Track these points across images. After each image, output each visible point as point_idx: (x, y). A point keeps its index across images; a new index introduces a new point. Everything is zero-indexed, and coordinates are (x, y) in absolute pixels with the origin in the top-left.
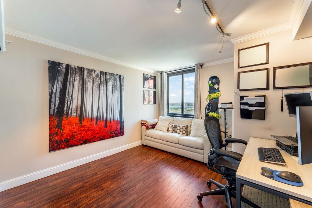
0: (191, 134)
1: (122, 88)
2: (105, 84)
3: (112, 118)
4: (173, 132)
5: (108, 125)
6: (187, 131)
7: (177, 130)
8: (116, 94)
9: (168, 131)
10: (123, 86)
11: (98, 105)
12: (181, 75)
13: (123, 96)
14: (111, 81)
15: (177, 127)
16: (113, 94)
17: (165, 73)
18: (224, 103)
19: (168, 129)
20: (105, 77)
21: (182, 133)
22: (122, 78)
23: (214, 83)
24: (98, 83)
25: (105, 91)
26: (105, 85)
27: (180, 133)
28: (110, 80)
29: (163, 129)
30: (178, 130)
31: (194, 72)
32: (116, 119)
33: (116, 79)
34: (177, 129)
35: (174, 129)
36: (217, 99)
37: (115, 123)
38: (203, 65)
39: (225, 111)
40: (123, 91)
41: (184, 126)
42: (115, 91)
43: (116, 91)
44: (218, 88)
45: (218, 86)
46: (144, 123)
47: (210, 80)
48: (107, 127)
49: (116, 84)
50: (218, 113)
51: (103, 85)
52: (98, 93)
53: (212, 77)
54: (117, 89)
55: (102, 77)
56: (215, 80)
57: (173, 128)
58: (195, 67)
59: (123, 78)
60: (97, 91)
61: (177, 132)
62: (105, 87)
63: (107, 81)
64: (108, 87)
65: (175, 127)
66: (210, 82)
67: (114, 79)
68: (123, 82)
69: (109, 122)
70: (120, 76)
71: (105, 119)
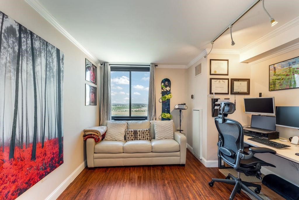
0: (156, 137)
1: (61, 74)
2: (31, 58)
3: (46, 135)
4: (132, 140)
5: (38, 152)
6: (151, 136)
7: (138, 136)
8: (52, 84)
9: (126, 139)
10: (63, 71)
11: (14, 108)
12: (129, 72)
13: (62, 90)
14: (43, 55)
15: (138, 132)
16: (47, 84)
17: (109, 65)
18: (182, 104)
19: (125, 136)
20: (29, 42)
21: (145, 138)
22: (61, 57)
23: (166, 85)
24: (14, 52)
25: (30, 75)
26: (31, 61)
27: (143, 138)
28: (40, 52)
29: (118, 138)
30: (140, 135)
31: (149, 71)
32: (53, 137)
33: (52, 55)
34: (138, 134)
35: (135, 135)
36: (169, 100)
37: (52, 143)
38: (157, 66)
39: (180, 111)
40: (63, 80)
41: (147, 131)
42: (50, 79)
43: (52, 79)
44: (170, 90)
45: (169, 89)
46: (91, 135)
47: (162, 82)
48: (35, 159)
49: (51, 65)
50: (170, 113)
51: (25, 60)
52: (14, 78)
53: (165, 79)
54: (53, 75)
55: (23, 40)
56: (167, 82)
57: (133, 135)
58: (150, 65)
59: (63, 56)
60: (10, 71)
61: (139, 138)
62: (32, 67)
63: (35, 54)
64: (38, 68)
65: (135, 132)
66: (163, 84)
67: (48, 54)
68: (63, 64)
69: (41, 145)
70: (58, 51)
71: (31, 140)
